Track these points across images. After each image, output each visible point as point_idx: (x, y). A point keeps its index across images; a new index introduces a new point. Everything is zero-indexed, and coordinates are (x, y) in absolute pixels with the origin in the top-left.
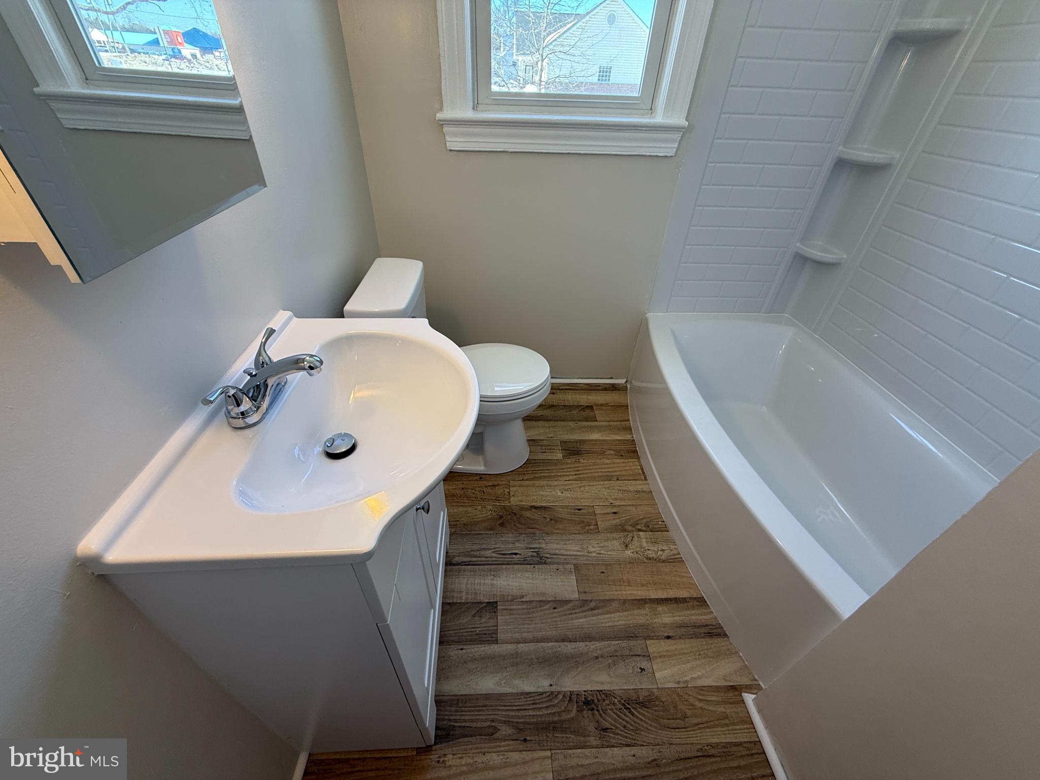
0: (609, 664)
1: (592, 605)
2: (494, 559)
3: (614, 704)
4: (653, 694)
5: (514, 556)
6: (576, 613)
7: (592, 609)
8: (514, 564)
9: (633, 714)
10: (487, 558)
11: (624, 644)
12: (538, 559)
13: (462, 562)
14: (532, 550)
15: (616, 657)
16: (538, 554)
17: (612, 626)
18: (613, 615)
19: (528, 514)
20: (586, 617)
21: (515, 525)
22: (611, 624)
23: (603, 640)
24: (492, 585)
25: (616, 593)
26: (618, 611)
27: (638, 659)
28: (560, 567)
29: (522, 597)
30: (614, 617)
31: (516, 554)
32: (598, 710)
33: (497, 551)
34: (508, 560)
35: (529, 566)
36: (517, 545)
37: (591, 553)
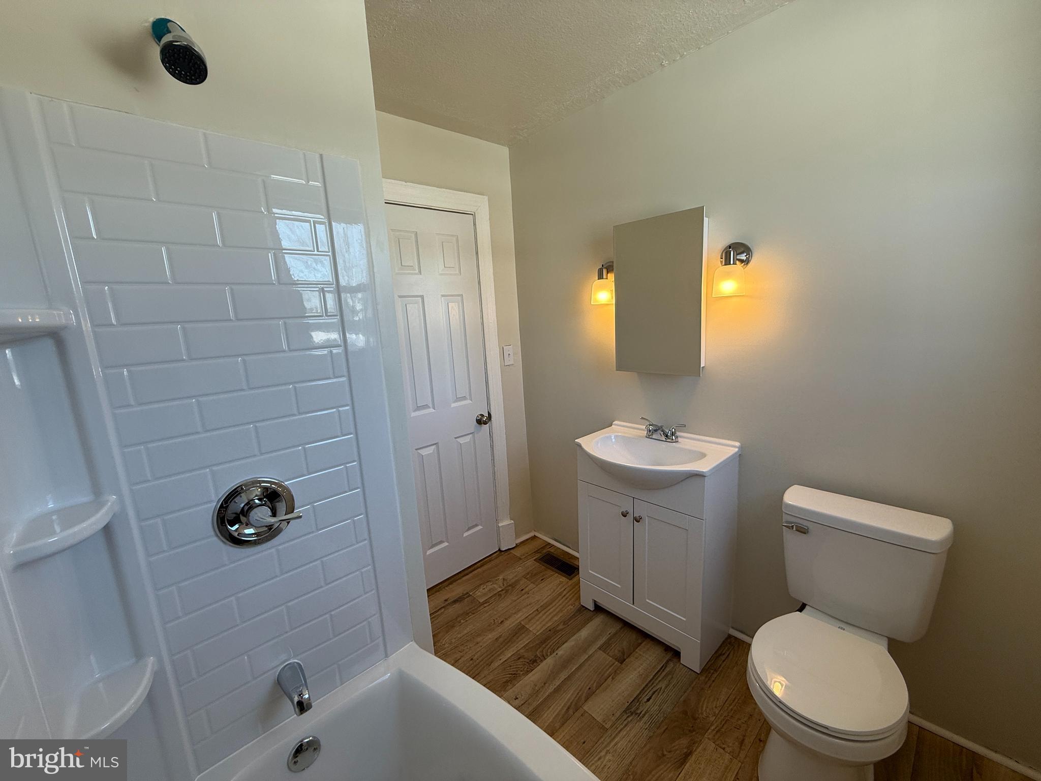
0: (536, 686)
1: (571, 711)
2: (655, 684)
3: (522, 671)
4: (504, 691)
5: (647, 697)
6: (576, 697)
7: (569, 708)
8: (640, 692)
9: (509, 674)
10: (659, 682)
11: (535, 704)
12: (632, 710)
13: (667, 666)
14: (643, 713)
15: (535, 693)
16: (636, 714)
17: (549, 708)
18: (554, 716)
19: (684, 741)
20: (569, 700)
21: (677, 721)
22: (551, 709)
23: (548, 696)
24: (635, 670)
25: (563, 734)
28: (614, 718)
29: (613, 678)
30: (552, 715)
32: (528, 662)
33: (660, 690)
34: (647, 692)
35: (632, 700)
36: (656, 708)
37: (606, 753)
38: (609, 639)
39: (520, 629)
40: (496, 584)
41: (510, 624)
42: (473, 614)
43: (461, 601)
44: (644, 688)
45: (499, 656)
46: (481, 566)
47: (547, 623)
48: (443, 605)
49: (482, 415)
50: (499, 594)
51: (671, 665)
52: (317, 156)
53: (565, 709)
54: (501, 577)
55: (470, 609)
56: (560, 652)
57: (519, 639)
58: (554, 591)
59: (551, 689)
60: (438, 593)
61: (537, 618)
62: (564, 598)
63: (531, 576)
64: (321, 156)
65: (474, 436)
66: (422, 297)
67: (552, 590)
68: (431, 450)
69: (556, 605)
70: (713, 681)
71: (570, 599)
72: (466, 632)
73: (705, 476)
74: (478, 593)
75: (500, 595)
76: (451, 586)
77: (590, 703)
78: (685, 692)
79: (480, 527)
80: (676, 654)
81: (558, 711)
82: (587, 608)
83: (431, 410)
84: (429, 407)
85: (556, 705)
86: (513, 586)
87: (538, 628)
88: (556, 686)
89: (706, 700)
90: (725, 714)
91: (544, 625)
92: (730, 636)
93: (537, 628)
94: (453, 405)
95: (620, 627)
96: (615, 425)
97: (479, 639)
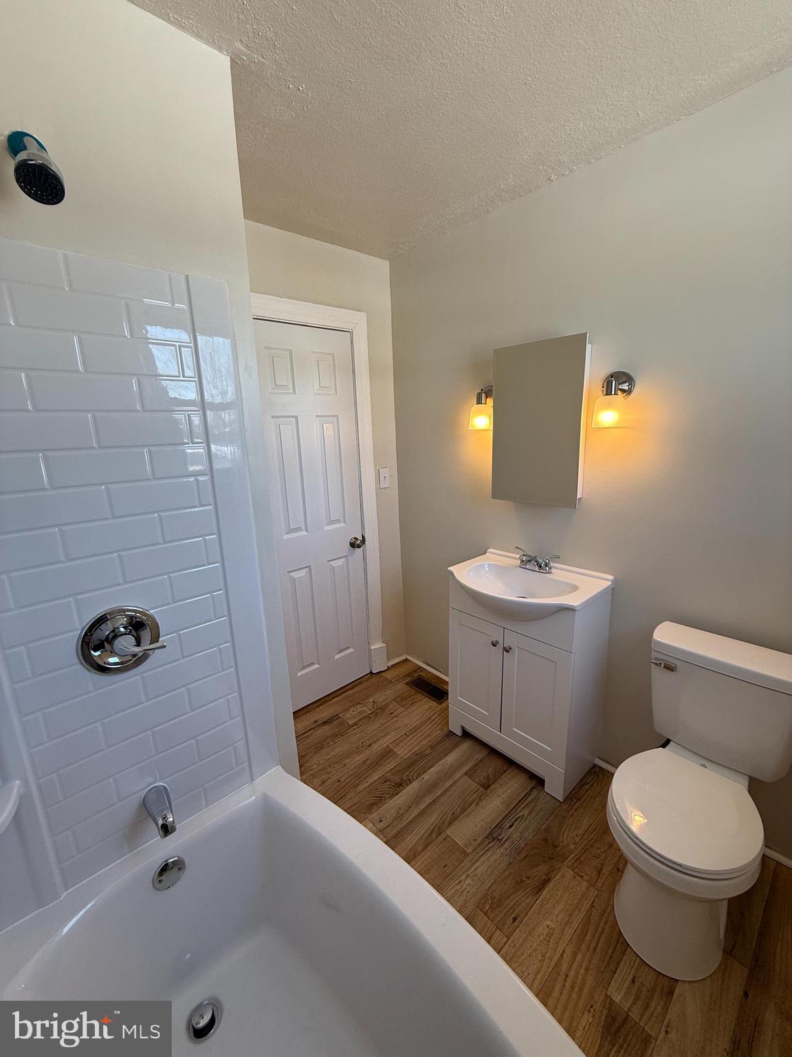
0: (401, 809)
1: (434, 835)
2: (518, 811)
3: (387, 794)
5: (510, 824)
6: (440, 821)
7: (432, 831)
8: (503, 819)
9: (374, 797)
10: (522, 809)
11: (398, 828)
12: (494, 836)
13: (530, 794)
14: (505, 839)
15: (399, 816)
16: (498, 840)
17: (412, 832)
19: (543, 868)
20: (432, 824)
21: (538, 848)
22: (414, 832)
24: (500, 796)
25: (425, 857)
26: (415, 844)
27: (386, 825)
28: (476, 844)
29: (477, 804)
31: (510, 827)
32: (394, 786)
33: (523, 818)
34: (510, 819)
35: (494, 826)
36: (518, 834)
37: (467, 877)
38: (476, 765)
39: (387, 753)
40: (366, 706)
41: (376, 748)
42: (343, 736)
43: (330, 723)
44: (507, 815)
45: (366, 778)
46: (352, 688)
47: (414, 747)
48: (313, 726)
49: (356, 539)
50: (368, 717)
51: (535, 792)
52: (182, 278)
53: (430, 831)
54: (371, 700)
55: (339, 731)
56: (426, 776)
57: (387, 762)
58: (423, 715)
59: (416, 812)
60: (308, 714)
61: (406, 741)
62: (433, 723)
63: (401, 700)
64: (187, 277)
65: (347, 560)
66: (296, 417)
67: (421, 715)
68: (303, 573)
69: (424, 729)
70: (576, 810)
71: (440, 724)
72: (333, 754)
73: (575, 610)
74: (348, 715)
75: (370, 718)
76: (321, 707)
77: (453, 827)
78: (547, 820)
79: (351, 650)
80: (540, 782)
81: (421, 834)
82: (455, 734)
83: (304, 533)
84: (301, 530)
85: (420, 828)
86: (382, 709)
87: (406, 752)
88: (420, 810)
89: (568, 828)
90: (586, 842)
91: (411, 749)
92: (595, 766)
93: (404, 752)
94: (326, 528)
95: (487, 753)
96: (490, 552)
97: (347, 761)
